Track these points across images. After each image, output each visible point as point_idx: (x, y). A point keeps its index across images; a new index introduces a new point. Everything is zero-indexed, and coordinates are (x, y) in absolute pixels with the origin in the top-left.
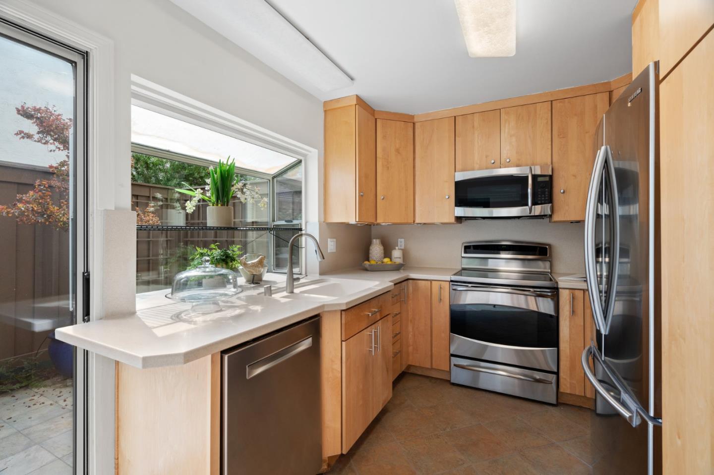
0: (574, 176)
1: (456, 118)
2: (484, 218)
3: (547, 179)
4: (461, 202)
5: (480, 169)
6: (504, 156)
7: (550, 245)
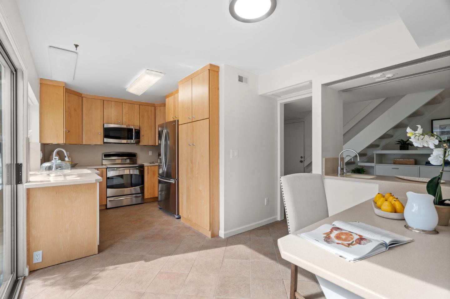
0: (146, 131)
1: (104, 101)
2: (115, 143)
3: (138, 131)
4: (106, 136)
5: (114, 124)
6: (124, 120)
7: (136, 153)
